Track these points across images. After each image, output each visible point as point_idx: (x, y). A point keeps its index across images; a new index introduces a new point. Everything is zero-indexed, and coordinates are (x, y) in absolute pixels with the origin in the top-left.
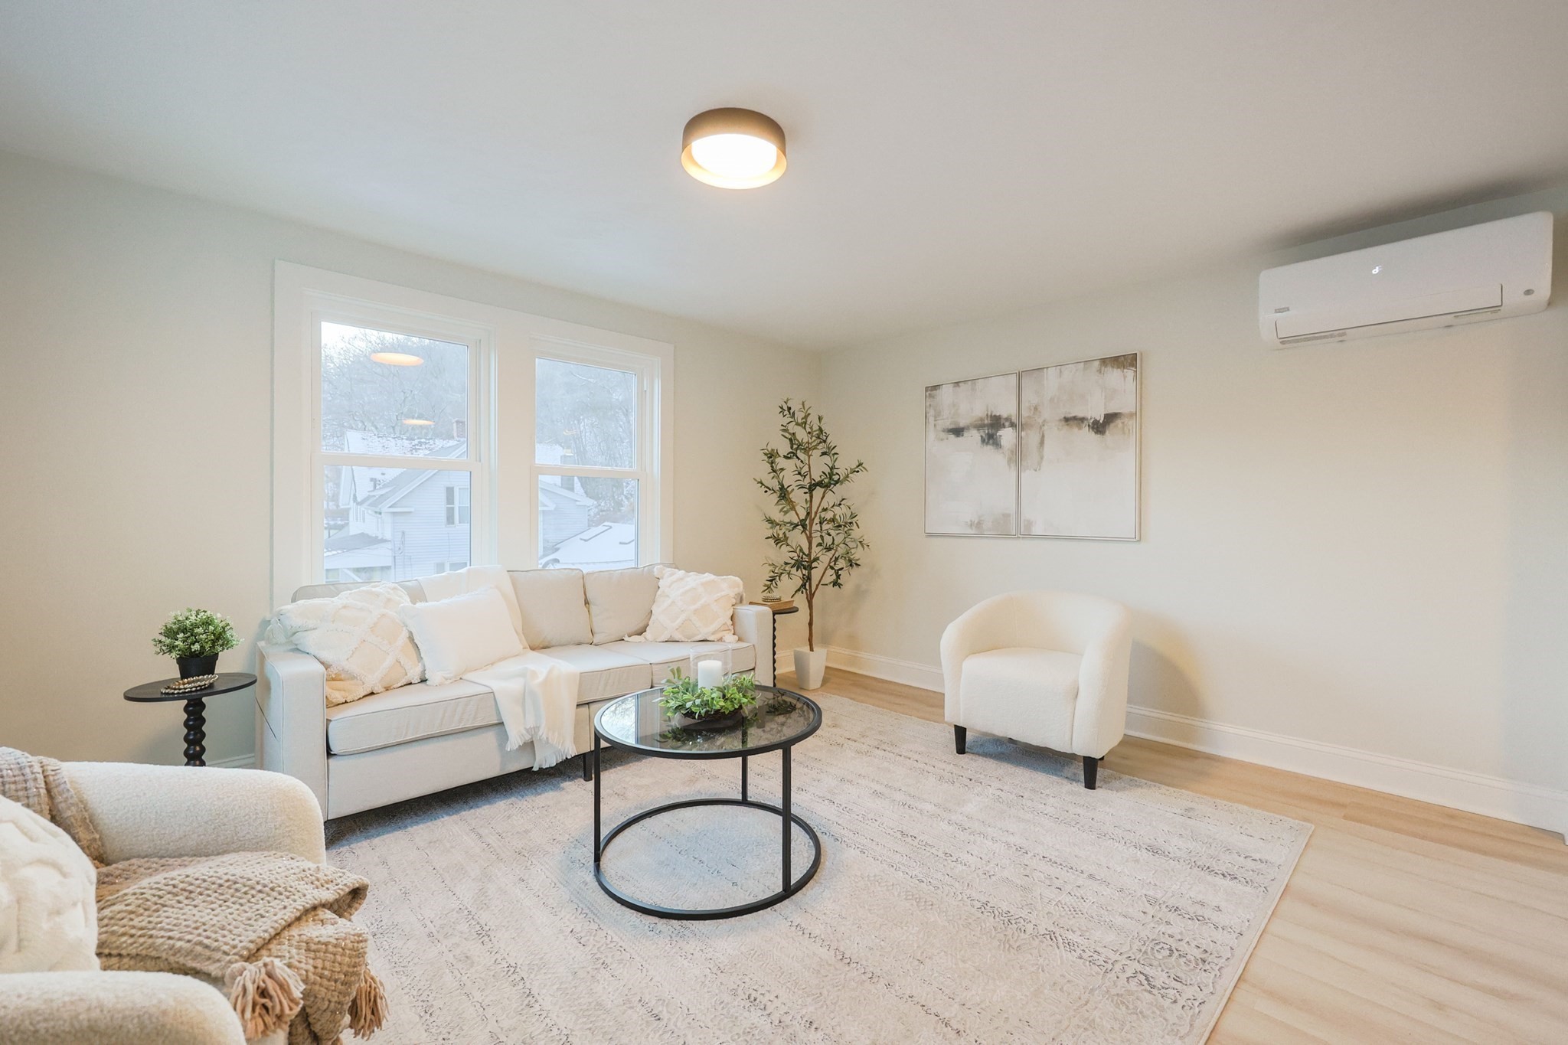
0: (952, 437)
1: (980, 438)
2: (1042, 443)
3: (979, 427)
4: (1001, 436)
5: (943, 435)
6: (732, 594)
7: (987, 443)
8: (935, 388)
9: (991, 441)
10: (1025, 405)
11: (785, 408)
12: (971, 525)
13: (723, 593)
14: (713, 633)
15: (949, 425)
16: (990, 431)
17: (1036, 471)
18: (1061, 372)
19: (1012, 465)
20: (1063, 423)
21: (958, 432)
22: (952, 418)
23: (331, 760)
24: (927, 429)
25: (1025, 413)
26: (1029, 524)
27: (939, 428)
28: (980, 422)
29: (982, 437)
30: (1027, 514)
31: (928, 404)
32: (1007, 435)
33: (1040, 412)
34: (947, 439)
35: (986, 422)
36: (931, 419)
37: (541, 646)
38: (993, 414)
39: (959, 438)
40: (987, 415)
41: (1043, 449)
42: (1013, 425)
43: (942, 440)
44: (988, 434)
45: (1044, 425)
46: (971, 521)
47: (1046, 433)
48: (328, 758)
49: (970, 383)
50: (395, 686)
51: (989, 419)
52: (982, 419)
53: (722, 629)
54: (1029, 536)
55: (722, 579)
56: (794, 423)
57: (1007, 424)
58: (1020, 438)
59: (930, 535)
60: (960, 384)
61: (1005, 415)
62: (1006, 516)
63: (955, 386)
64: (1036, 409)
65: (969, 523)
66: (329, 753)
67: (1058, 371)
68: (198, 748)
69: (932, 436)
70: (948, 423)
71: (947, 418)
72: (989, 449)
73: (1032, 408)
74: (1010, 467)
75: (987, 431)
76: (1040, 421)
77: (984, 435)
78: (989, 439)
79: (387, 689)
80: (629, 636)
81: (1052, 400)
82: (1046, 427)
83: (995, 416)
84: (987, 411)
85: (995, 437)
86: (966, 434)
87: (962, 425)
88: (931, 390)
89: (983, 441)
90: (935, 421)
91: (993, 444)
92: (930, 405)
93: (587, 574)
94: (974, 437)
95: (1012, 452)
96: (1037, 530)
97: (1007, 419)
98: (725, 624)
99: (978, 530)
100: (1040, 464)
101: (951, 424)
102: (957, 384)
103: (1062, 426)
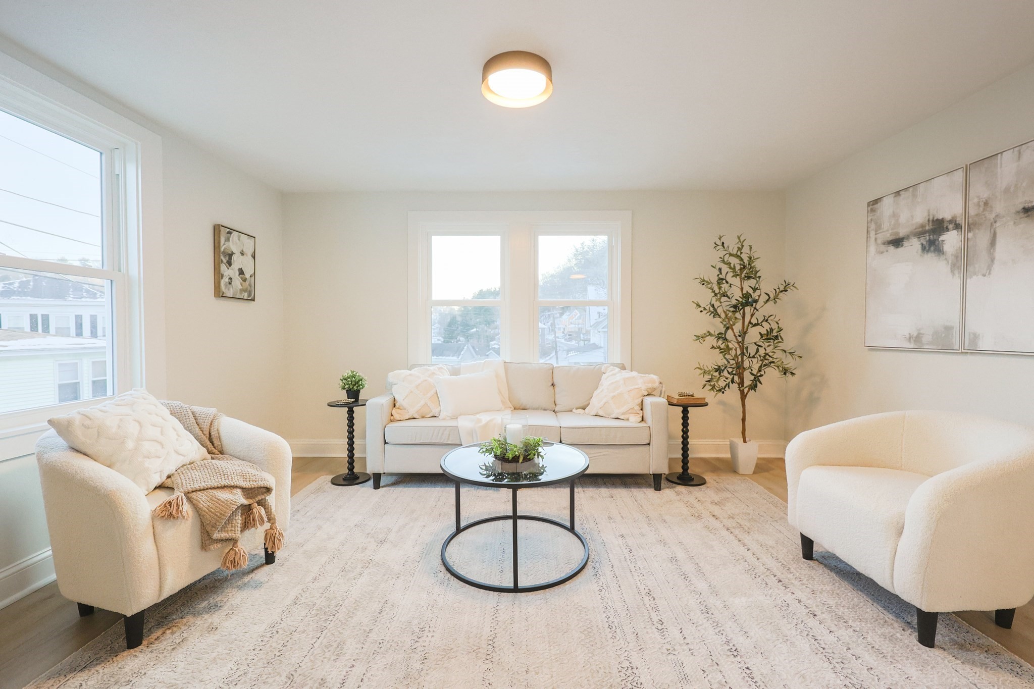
0: (891, 248)
1: (920, 246)
2: (993, 243)
3: (919, 234)
4: (943, 241)
5: (883, 248)
6: (644, 387)
7: (928, 251)
8: (876, 201)
9: (932, 248)
10: (973, 200)
11: (719, 243)
12: (910, 338)
13: (637, 387)
14: (623, 414)
15: (889, 236)
16: (931, 237)
17: (984, 275)
18: (1020, 153)
19: (956, 272)
20: (1022, 215)
21: (897, 242)
22: (892, 229)
23: (385, 445)
24: (868, 244)
25: (972, 211)
26: (975, 337)
27: (879, 241)
28: (921, 229)
29: (922, 244)
30: (972, 326)
31: (869, 219)
32: (951, 240)
33: (991, 207)
34: (887, 251)
35: (927, 228)
36: (872, 234)
37: (519, 408)
38: (935, 218)
39: (898, 249)
40: (929, 221)
41: (994, 250)
42: (958, 227)
43: (882, 253)
44: (930, 240)
45: (995, 222)
46: (910, 334)
47: (998, 231)
48: (384, 444)
49: (911, 189)
50: (426, 416)
51: (931, 224)
52: (922, 226)
53: (630, 411)
54: (975, 351)
55: (641, 377)
56: (728, 255)
57: (951, 226)
58: (967, 241)
59: (873, 349)
60: (902, 193)
61: (947, 216)
62: (948, 329)
63: (895, 196)
64: (986, 204)
65: (908, 336)
66: (386, 443)
67: (1016, 153)
68: (351, 429)
69: (873, 249)
70: (888, 235)
71: (887, 230)
72: (930, 257)
73: (982, 204)
74: (954, 275)
75: (928, 238)
76: (992, 216)
77: (925, 243)
78: (930, 247)
79: (423, 417)
80: (576, 409)
81: (1007, 190)
82: (998, 224)
83: (937, 220)
84: (929, 215)
85: (937, 242)
86: (905, 243)
87: (901, 235)
88: (873, 205)
89: (924, 248)
90: (876, 234)
91: (935, 250)
92: (871, 220)
93: (556, 367)
94: (914, 245)
95: (957, 257)
96: (984, 345)
97: (950, 222)
98: (632, 409)
99: (917, 343)
100: (990, 268)
101: (891, 235)
102: (898, 193)
103: (1021, 218)
